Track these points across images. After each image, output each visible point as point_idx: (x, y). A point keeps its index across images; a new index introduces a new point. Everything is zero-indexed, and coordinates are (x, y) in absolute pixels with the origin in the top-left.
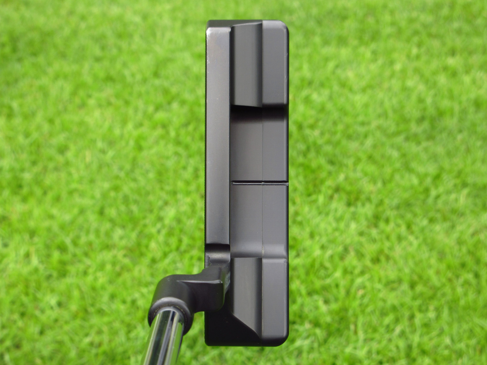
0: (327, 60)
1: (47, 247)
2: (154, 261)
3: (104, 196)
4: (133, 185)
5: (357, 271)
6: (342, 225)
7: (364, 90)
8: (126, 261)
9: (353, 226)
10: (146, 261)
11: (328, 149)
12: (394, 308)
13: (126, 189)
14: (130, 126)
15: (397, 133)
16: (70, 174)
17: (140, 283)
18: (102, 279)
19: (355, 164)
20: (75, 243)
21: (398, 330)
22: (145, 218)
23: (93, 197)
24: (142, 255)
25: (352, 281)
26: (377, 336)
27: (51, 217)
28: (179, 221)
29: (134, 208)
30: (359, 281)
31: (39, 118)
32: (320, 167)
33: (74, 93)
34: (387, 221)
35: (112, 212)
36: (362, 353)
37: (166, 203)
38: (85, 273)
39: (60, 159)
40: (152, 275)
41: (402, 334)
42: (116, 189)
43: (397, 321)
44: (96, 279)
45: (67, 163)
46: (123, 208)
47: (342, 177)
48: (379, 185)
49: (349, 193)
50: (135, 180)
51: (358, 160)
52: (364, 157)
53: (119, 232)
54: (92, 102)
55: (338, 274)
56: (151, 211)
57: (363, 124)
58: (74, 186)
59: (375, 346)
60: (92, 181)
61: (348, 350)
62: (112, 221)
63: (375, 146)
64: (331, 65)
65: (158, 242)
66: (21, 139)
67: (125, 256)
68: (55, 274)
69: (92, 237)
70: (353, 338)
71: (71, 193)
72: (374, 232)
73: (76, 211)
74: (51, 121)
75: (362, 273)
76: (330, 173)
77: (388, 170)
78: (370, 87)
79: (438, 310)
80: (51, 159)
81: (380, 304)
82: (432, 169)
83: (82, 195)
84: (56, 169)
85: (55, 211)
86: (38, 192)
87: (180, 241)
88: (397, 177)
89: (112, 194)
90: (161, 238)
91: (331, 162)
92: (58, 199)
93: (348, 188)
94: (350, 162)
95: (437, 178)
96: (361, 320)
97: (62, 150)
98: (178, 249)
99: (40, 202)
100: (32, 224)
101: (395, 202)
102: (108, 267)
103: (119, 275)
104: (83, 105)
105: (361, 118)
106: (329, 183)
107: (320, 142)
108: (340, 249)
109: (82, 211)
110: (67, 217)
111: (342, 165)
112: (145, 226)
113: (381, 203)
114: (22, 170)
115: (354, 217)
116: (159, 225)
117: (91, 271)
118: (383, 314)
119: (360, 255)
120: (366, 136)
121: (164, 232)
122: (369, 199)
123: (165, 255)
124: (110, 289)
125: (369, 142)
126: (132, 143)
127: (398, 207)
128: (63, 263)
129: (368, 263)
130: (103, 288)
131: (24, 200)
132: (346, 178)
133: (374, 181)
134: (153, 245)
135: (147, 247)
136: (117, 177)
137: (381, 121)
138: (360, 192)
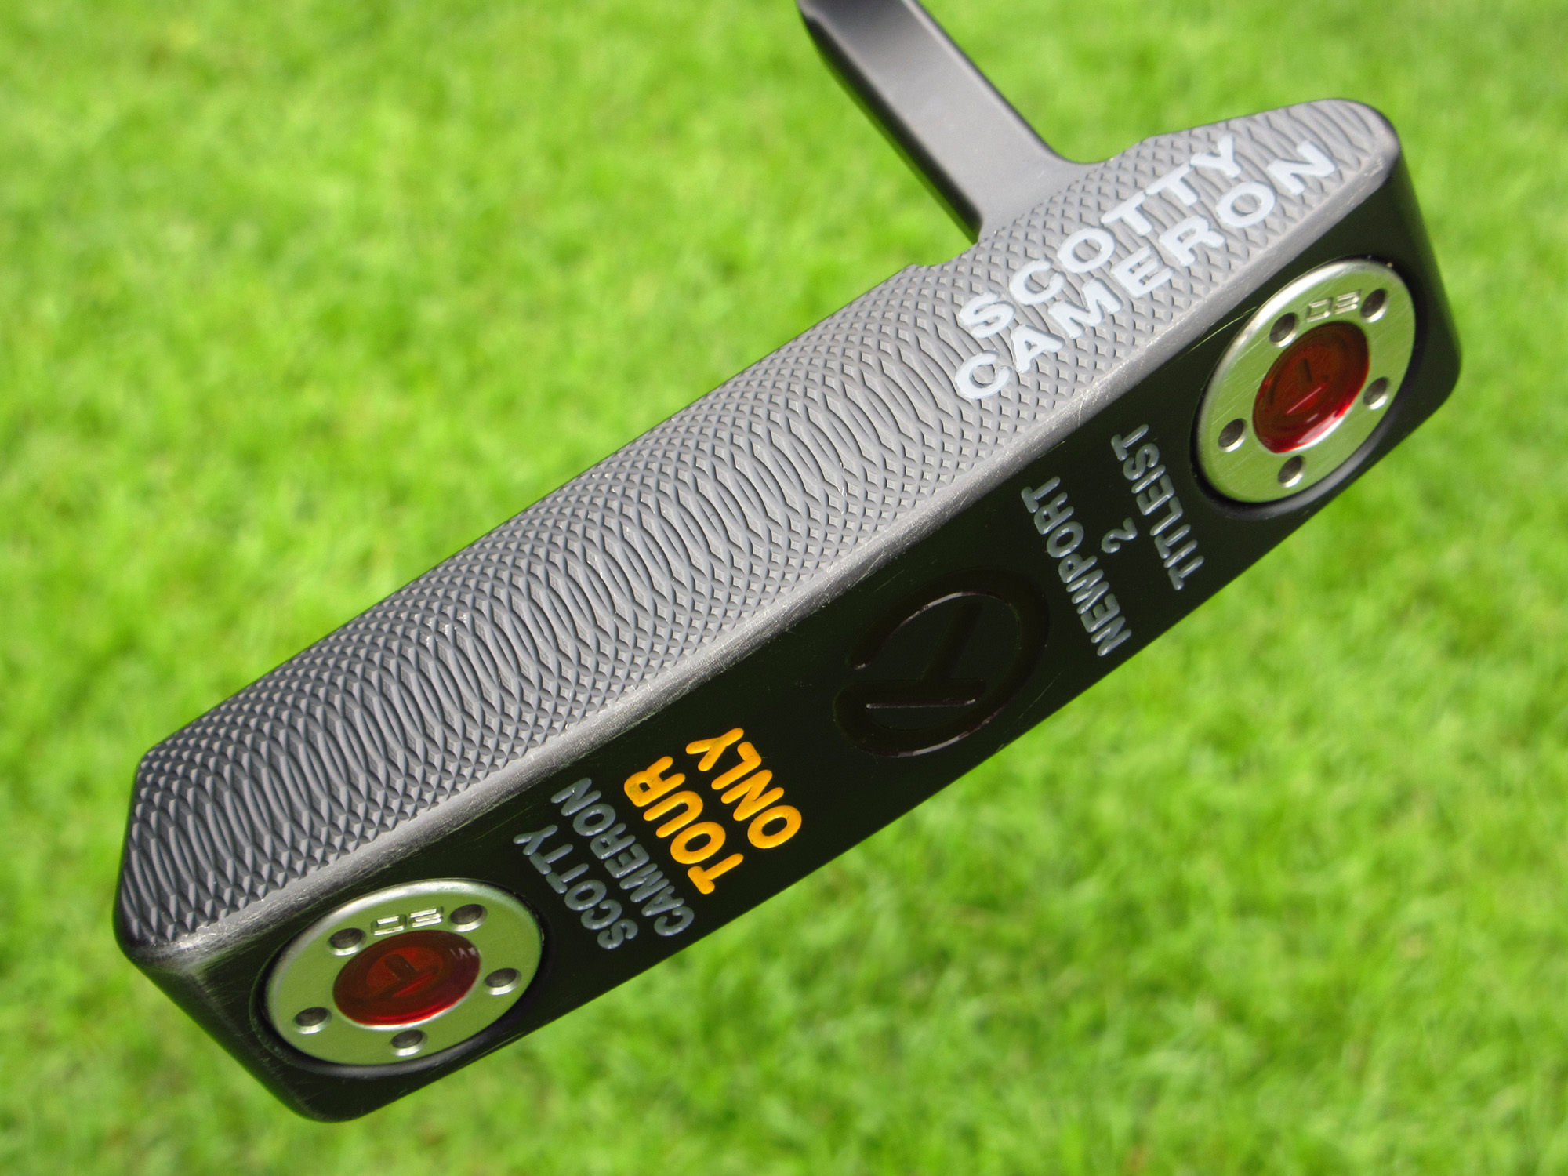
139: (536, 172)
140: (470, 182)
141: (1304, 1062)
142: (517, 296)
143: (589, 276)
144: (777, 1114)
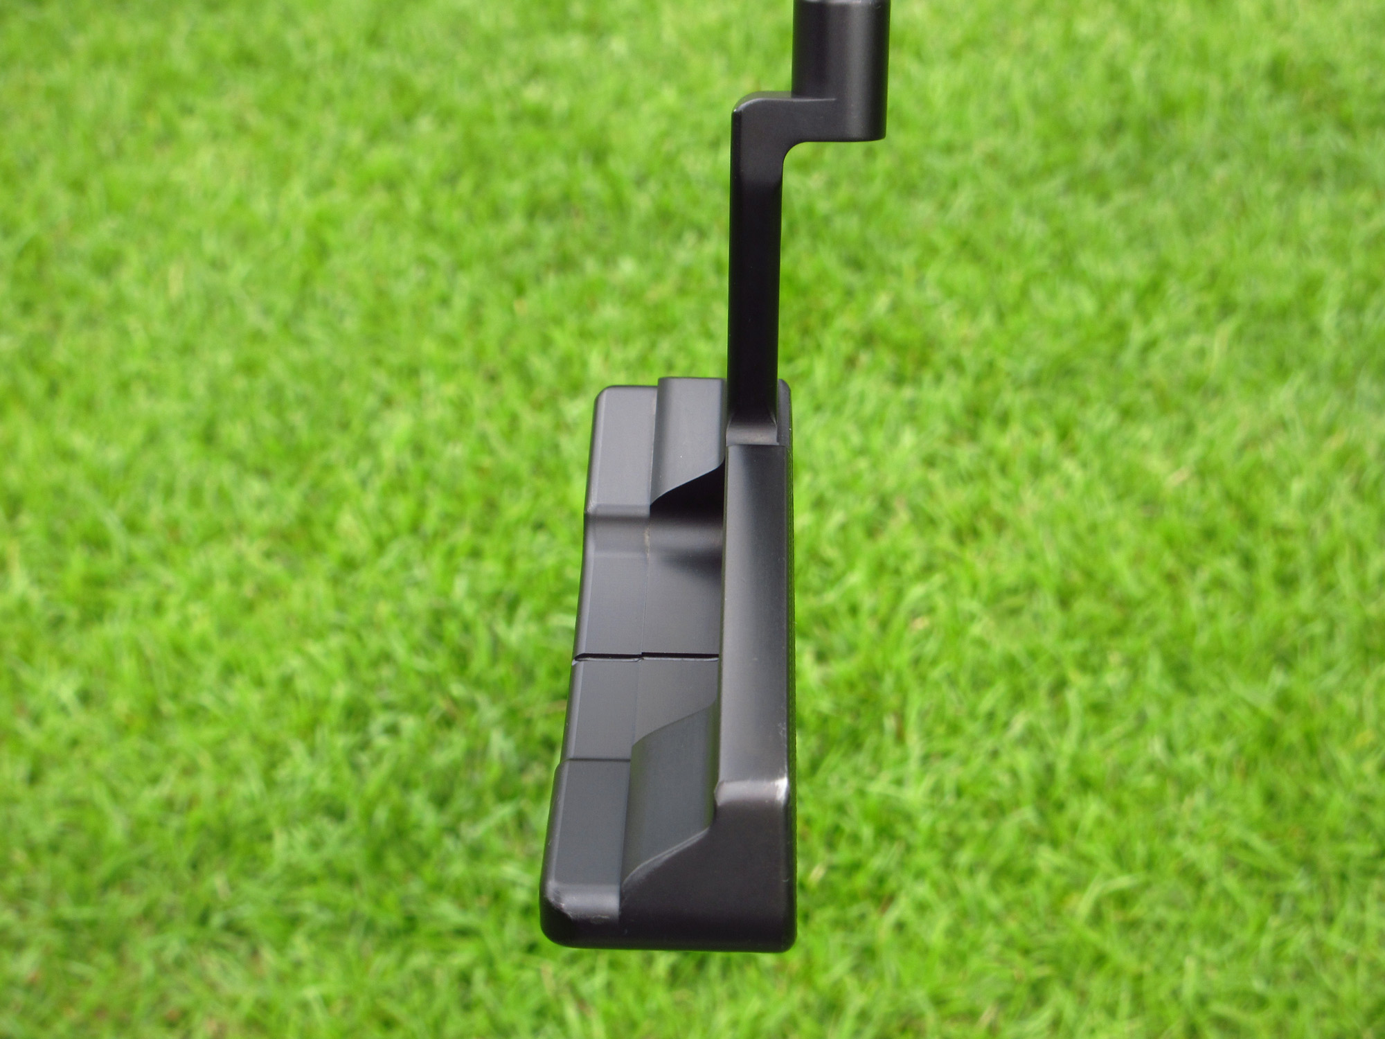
1: (55, 538)
2: (350, 564)
3: (216, 390)
4: (297, 355)
5: (910, 568)
6: (878, 439)
7: (955, 55)
8: (275, 569)
9: (908, 438)
10: (324, 566)
11: (850, 225)
12: (1011, 665)
13: (277, 368)
14: (296, 188)
15: (1045, 171)
16: (124, 333)
17: (309, 630)
18: (203, 624)
19: (920, 265)
20: (132, 527)
21: (1020, 723)
22: (324, 445)
23: (186, 395)
24: (317, 548)
25: (899, 594)
26: (958, 745)
27: (68, 456)
28: (418, 449)
29: (298, 418)
30: (916, 592)
31: (45, 179)
32: (822, 277)
33: (145, 105)
34: (1003, 421)
35: (236, 434)
36: (914, 795)
37: (388, 401)
38: (158, 608)
39: (101, 290)
40: (341, 607)
41: (1030, 737)
42: (249, 368)
43: (1018, 698)
44: (185, 623)
45: (119, 304)
46: (268, 421)
47: (881, 302)
48: (987, 320)
49: (900, 349)
50: (304, 341)
51: (931, 250)
53: (256, 487)
54: (192, 127)
55: (857, 578)
56: (345, 426)
57: (949, 149)
58: (134, 364)
59: (952, 773)
60: (187, 350)
61: (879, 787)
62: (236, 457)
63: (979, 211)
65: (360, 514)
67: (268, 555)
68: (73, 614)
69: (180, 506)
70: (892, 753)
71: (123, 387)
72: (965, 455)
73: (136, 435)
74: (78, 186)
75: (928, 569)
76: (849, 293)
77: (1014, 278)
78: (973, 42)
79: (1134, 665)
80: (73, 293)
82: (1134, 268)
83: (155, 388)
84: (90, 321)
85: (79, 441)
86: (34, 386)
87: (422, 504)
88: (1038, 295)
89: (240, 383)
90: (370, 501)
91: (856, 264)
92: (88, 405)
93: (899, 333)
94: (905, 259)
95: (1151, 291)
96: (917, 702)
97: (106, 266)
98: (415, 528)
99: (38, 417)
101: (1029, 366)
102: (221, 588)
103: (249, 607)
104: (168, 137)
105: (942, 134)
106: (846, 321)
107: (823, 206)
108: (868, 506)
109: (153, 437)
110: (114, 455)
111: (884, 269)
112: (327, 468)
115: (912, 414)
116: (365, 464)
117: (172, 600)
118: (980, 684)
119: (925, 522)
120: (954, 185)
121: (378, 482)
122: (957, 364)
123: (381, 545)
124: (224, 649)
125: (963, 200)
126: (299, 238)
127: (1036, 381)
128: (96, 582)
129: (944, 541)
130: (204, 646)
132: (895, 307)
133: (970, 309)
134: (347, 521)
135: (330, 526)
136: (258, 336)
137: (997, 141)
138: (930, 343)
139: (63, 202)
141: (855, 742)
143: (128, 277)
144: (448, 911)
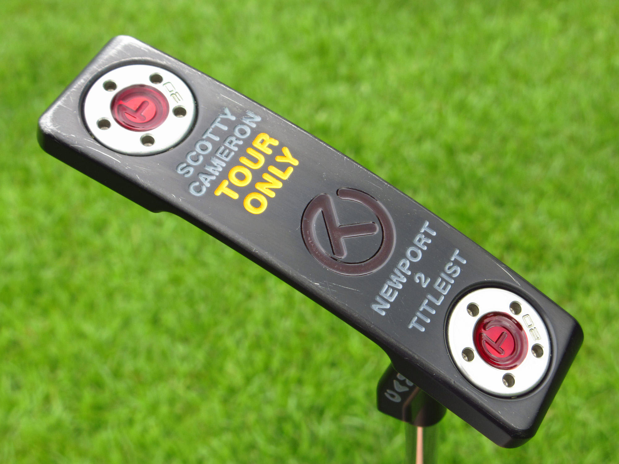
0: (490, 38)
52: (549, 188)
64: (497, 46)
66: (41, 218)
81: (578, 431)
100: (53, 350)
113: (577, 261)
114: (43, 265)
131: (45, 313)
140: (49, 209)
142: (82, 253)
